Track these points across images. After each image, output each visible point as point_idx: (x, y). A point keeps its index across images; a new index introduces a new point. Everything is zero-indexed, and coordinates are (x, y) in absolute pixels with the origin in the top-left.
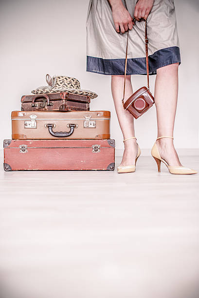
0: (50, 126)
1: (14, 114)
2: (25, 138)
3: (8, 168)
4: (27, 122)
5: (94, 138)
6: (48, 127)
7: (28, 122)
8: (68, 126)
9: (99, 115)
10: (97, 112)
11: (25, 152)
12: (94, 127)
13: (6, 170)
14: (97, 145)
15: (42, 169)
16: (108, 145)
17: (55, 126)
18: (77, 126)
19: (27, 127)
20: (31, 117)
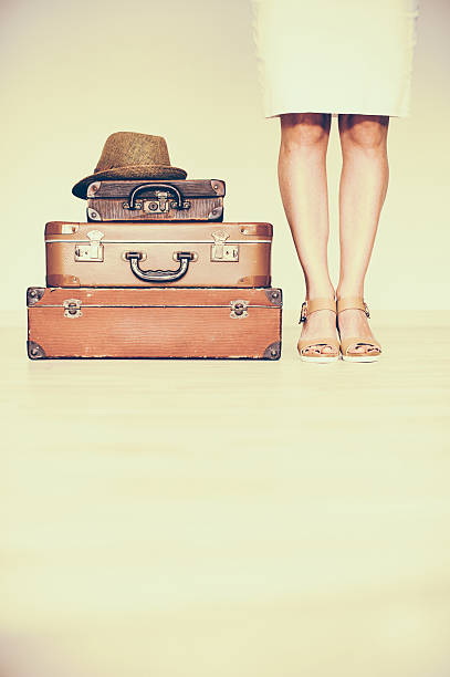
0: (134, 257)
1: (52, 229)
2: (75, 283)
3: (36, 351)
4: (80, 247)
5: (234, 284)
6: (130, 258)
7: (82, 248)
8: (175, 256)
9: (245, 232)
10: (242, 227)
11: (76, 316)
12: (234, 259)
13: (31, 355)
14: (242, 302)
15: (116, 355)
16: (267, 301)
17: (144, 256)
18: (195, 256)
19: (80, 258)
20: (90, 234)
